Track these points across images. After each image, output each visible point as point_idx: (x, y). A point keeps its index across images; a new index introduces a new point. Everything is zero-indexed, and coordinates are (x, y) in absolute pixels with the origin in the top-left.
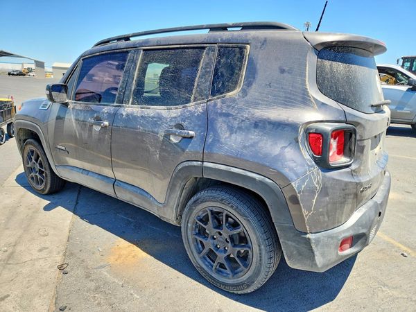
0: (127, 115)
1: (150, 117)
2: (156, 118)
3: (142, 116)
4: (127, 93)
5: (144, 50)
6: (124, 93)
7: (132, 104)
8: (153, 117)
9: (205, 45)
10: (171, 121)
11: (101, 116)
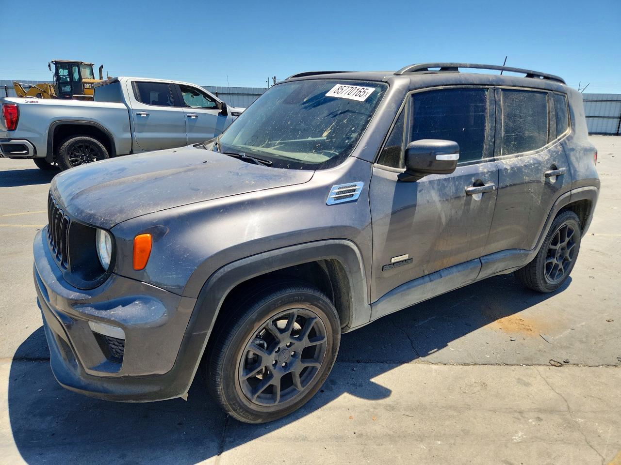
0: (512, 168)
1: (531, 164)
2: (537, 164)
3: (525, 166)
4: (498, 142)
5: (503, 90)
6: (494, 143)
7: (503, 154)
8: (534, 164)
9: (547, 91)
10: (547, 163)
11: (482, 178)
